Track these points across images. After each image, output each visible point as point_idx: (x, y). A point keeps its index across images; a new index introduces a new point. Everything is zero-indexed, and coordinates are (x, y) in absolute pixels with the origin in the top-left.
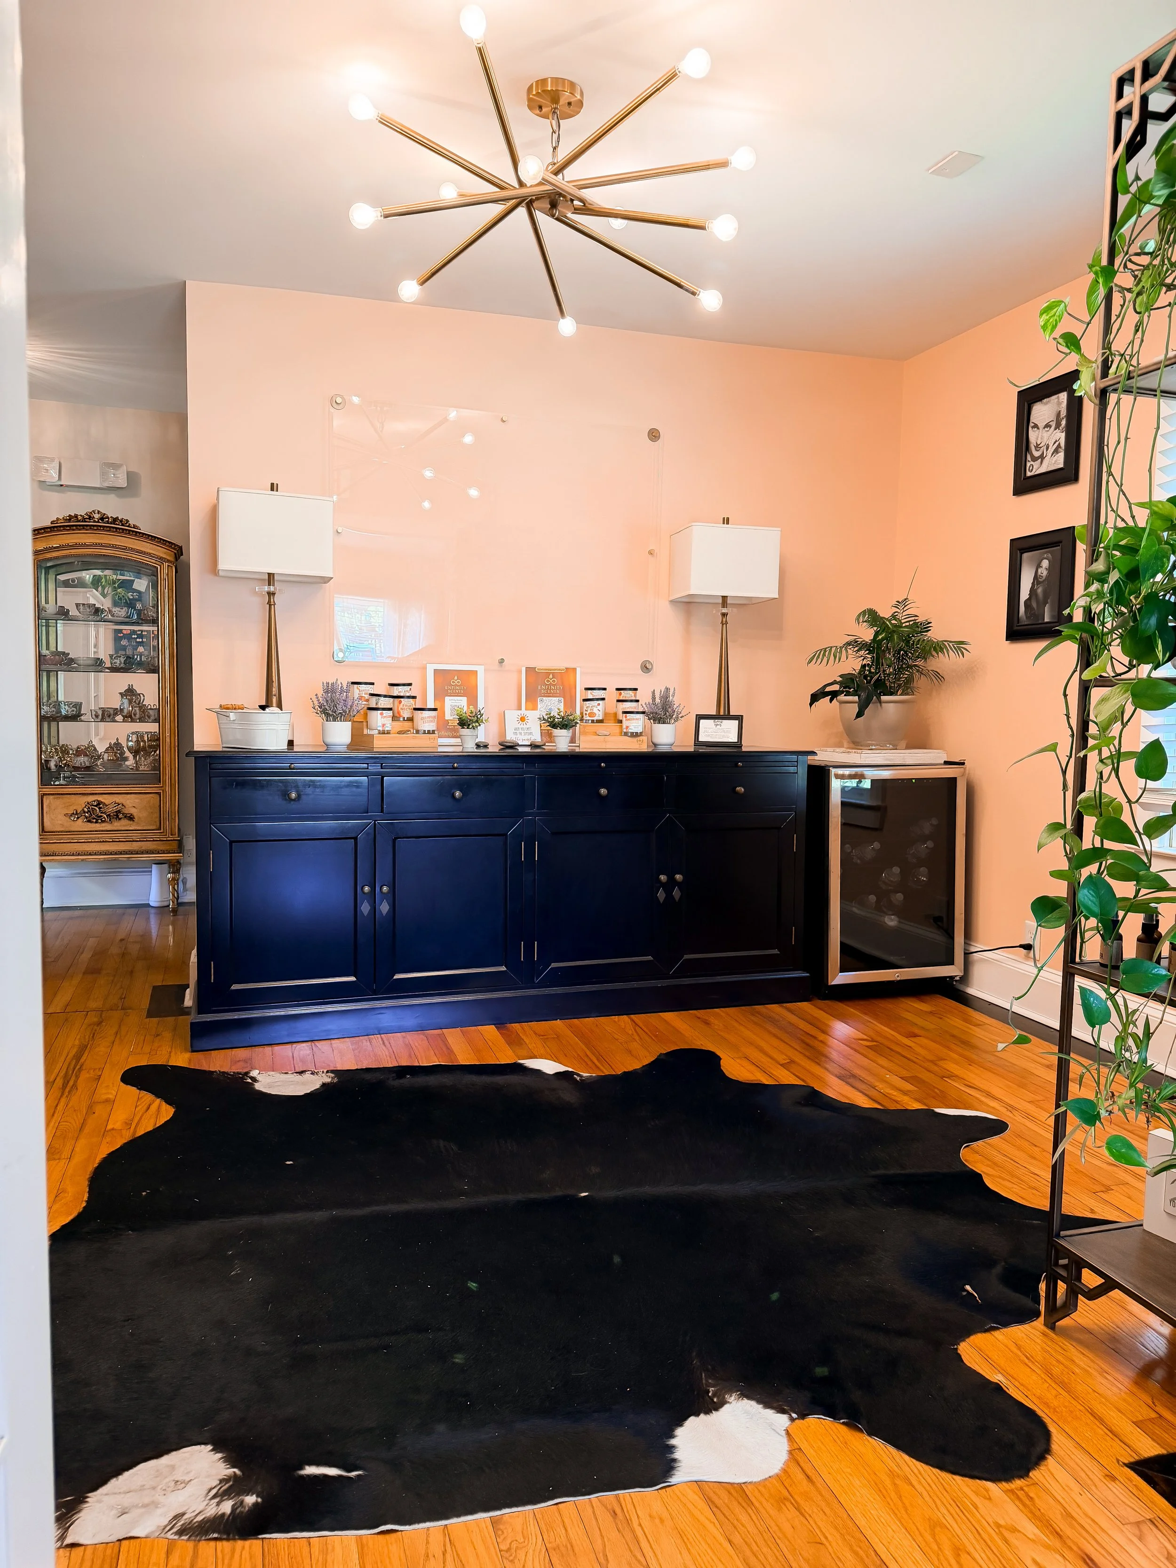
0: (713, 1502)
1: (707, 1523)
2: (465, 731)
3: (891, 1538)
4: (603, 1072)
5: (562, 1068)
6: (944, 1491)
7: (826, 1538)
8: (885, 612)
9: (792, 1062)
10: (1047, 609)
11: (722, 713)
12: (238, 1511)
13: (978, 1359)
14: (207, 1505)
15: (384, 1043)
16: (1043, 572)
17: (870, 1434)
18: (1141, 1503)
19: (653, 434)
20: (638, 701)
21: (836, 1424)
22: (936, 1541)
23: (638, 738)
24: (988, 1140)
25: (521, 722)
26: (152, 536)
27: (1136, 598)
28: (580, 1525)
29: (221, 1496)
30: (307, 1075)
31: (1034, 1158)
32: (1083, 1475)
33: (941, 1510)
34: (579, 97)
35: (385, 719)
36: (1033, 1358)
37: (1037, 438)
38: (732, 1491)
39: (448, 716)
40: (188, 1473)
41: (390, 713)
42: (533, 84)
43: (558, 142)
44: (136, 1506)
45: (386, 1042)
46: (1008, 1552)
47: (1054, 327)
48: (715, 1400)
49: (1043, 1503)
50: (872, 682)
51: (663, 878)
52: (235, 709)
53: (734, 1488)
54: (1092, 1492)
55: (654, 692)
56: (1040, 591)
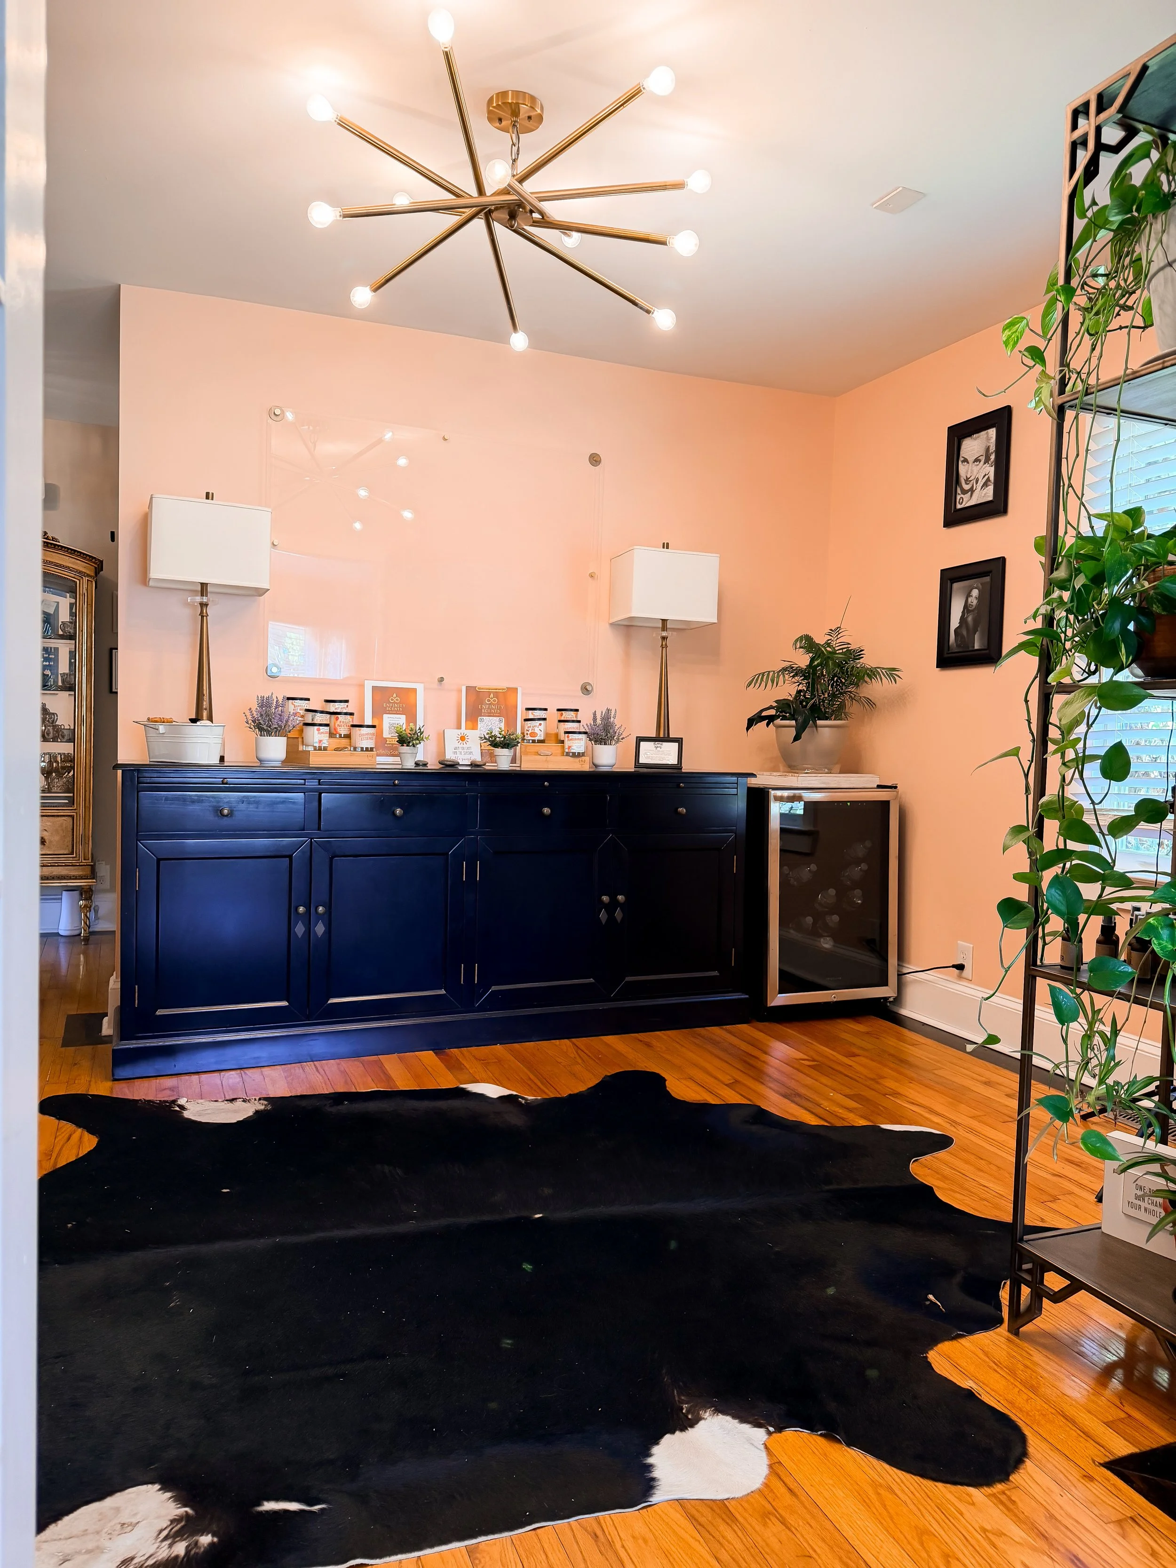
0: (696, 1520)
1: (691, 1541)
2: (405, 749)
3: (879, 1548)
4: (548, 1095)
5: (505, 1092)
6: (929, 1499)
7: (815, 1551)
8: (820, 639)
9: (737, 1081)
10: (976, 636)
11: (662, 736)
12: (193, 1552)
13: (947, 1365)
14: (158, 1548)
15: (317, 1070)
16: (973, 601)
17: (849, 1445)
18: (1122, 1502)
19: (594, 459)
20: (579, 722)
21: (814, 1436)
22: (924, 1548)
23: (580, 759)
24: (935, 1154)
25: (461, 741)
26: (72, 550)
27: (1099, 604)
28: (561, 1549)
29: (173, 1537)
30: (239, 1103)
31: (982, 1171)
32: (1061, 1476)
33: (926, 1518)
34: (539, 111)
35: (323, 735)
36: (1001, 1364)
37: (967, 472)
38: (715, 1508)
39: (386, 734)
40: (135, 1514)
41: (327, 729)
42: (493, 96)
43: (518, 154)
44: (79, 1553)
45: (319, 1068)
46: (997, 1557)
47: (1016, 343)
48: (690, 1417)
49: (1025, 1505)
50: (808, 706)
51: (605, 898)
52: (163, 722)
53: (717, 1505)
54: (1072, 1494)
55: (595, 714)
56: (970, 619)
